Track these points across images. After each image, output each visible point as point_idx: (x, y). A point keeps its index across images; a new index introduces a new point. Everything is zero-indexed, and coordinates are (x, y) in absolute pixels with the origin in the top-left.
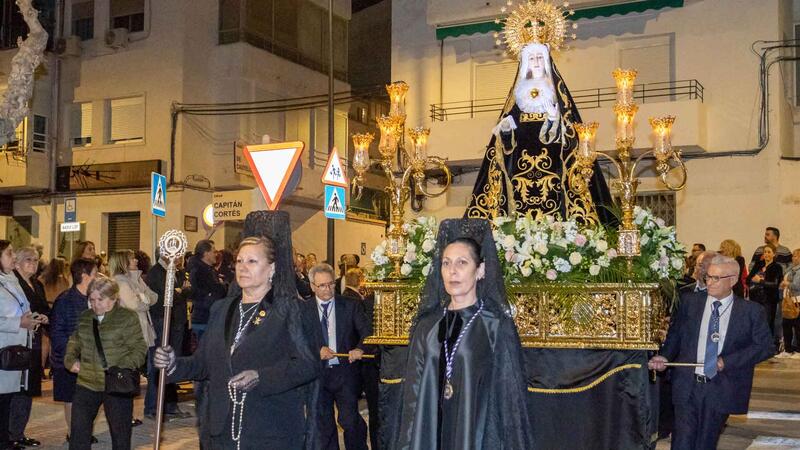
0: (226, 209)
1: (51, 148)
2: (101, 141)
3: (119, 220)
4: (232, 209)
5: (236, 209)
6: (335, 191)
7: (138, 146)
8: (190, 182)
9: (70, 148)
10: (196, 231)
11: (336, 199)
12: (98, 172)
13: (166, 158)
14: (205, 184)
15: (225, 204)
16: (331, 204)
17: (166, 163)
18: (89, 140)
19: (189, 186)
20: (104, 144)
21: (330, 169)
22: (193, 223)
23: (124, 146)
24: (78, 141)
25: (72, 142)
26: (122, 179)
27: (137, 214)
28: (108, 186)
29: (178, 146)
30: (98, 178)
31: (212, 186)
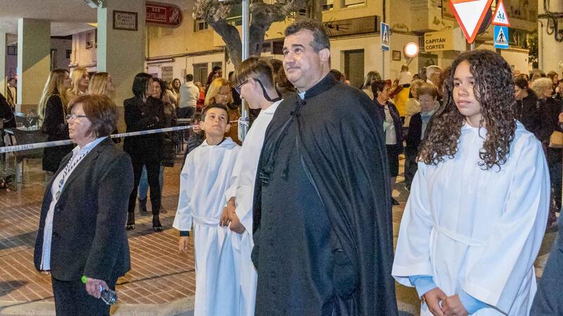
0: (435, 44)
1: (309, 12)
2: (339, 6)
3: (351, 55)
4: (438, 44)
5: (441, 43)
6: (501, 29)
7: (363, 7)
8: (396, 29)
9: (320, 12)
10: (400, 60)
11: (502, 34)
12: (337, 26)
13: (380, 14)
14: (405, 30)
15: (433, 41)
16: (499, 38)
17: (380, 17)
18: (332, 6)
19: (395, 32)
20: (341, 7)
21: (497, 14)
22: (398, 55)
23: (353, 8)
24: (325, 7)
25: (322, 8)
26: (352, 29)
27: (362, 51)
28: (344, 34)
29: (387, 6)
30: (338, 29)
31: (410, 30)
